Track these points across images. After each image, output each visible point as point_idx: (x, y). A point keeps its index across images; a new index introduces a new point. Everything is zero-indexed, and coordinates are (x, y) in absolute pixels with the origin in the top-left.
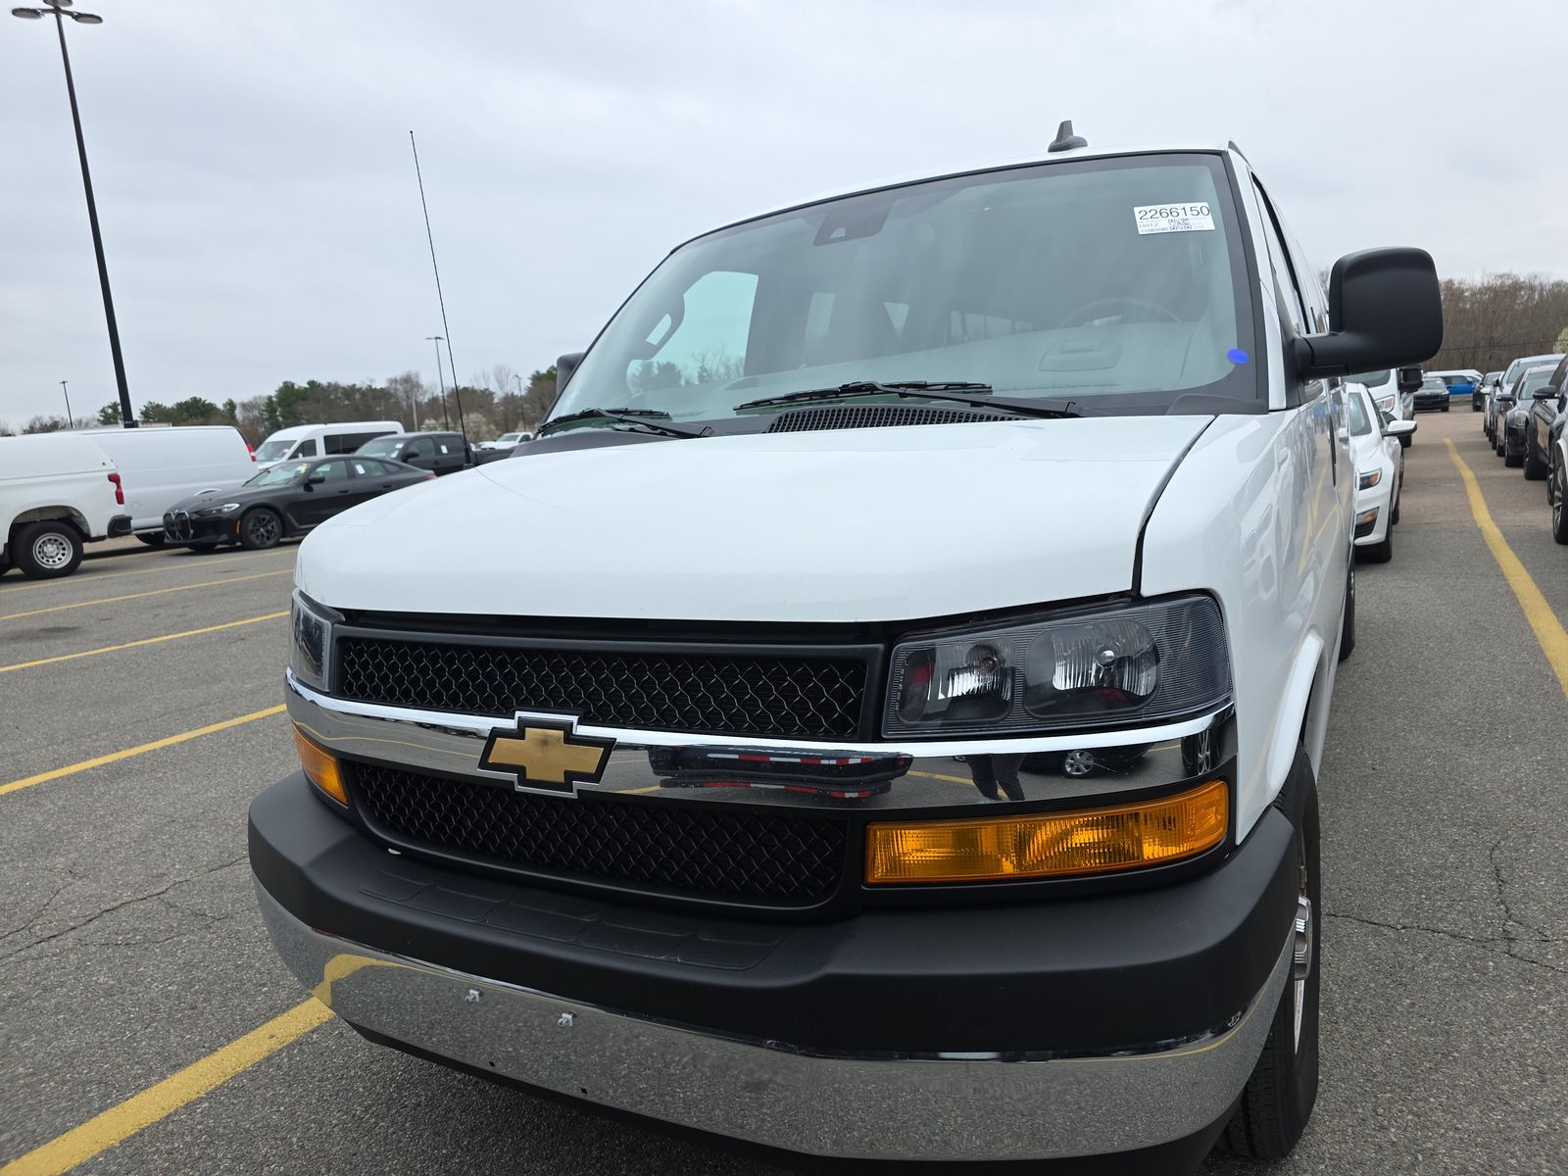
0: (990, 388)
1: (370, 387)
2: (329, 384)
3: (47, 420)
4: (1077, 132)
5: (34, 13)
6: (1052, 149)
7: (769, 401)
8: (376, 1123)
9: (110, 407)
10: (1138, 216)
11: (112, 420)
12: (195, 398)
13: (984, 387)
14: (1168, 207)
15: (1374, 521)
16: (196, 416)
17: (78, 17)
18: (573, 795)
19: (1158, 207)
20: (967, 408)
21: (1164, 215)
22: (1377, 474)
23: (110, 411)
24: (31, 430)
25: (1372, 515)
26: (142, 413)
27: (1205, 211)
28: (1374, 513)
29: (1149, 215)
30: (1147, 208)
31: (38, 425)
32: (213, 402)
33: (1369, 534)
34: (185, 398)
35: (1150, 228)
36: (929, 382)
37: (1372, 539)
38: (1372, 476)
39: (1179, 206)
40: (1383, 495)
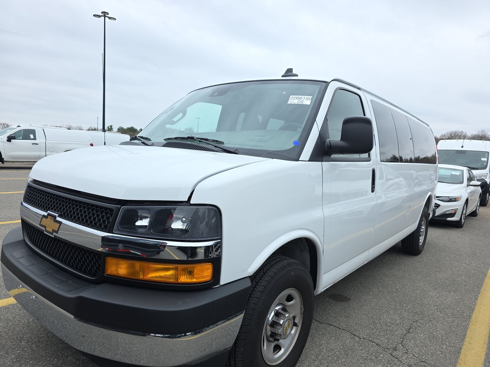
0: (223, 142)
1: (180, 130)
2: (169, 128)
3: (93, 128)
4: (294, 72)
5: (99, 16)
6: (283, 76)
7: (171, 138)
8: (32, 325)
9: (110, 126)
10: (290, 98)
11: (110, 130)
12: (132, 127)
13: (221, 142)
14: (300, 96)
15: (456, 213)
16: (131, 132)
17: (110, 18)
18: (53, 236)
19: (297, 96)
20: (213, 148)
21: (298, 99)
22: (459, 198)
23: (110, 127)
24: (89, 130)
25: (455, 211)
26: (118, 129)
27: (310, 99)
28: (456, 211)
29: (294, 98)
30: (294, 96)
31: (91, 129)
32: (137, 129)
33: (453, 217)
34: (130, 126)
35: (292, 102)
36: (208, 139)
37: (454, 219)
38: (457, 198)
39: (303, 97)
40: (460, 205)
